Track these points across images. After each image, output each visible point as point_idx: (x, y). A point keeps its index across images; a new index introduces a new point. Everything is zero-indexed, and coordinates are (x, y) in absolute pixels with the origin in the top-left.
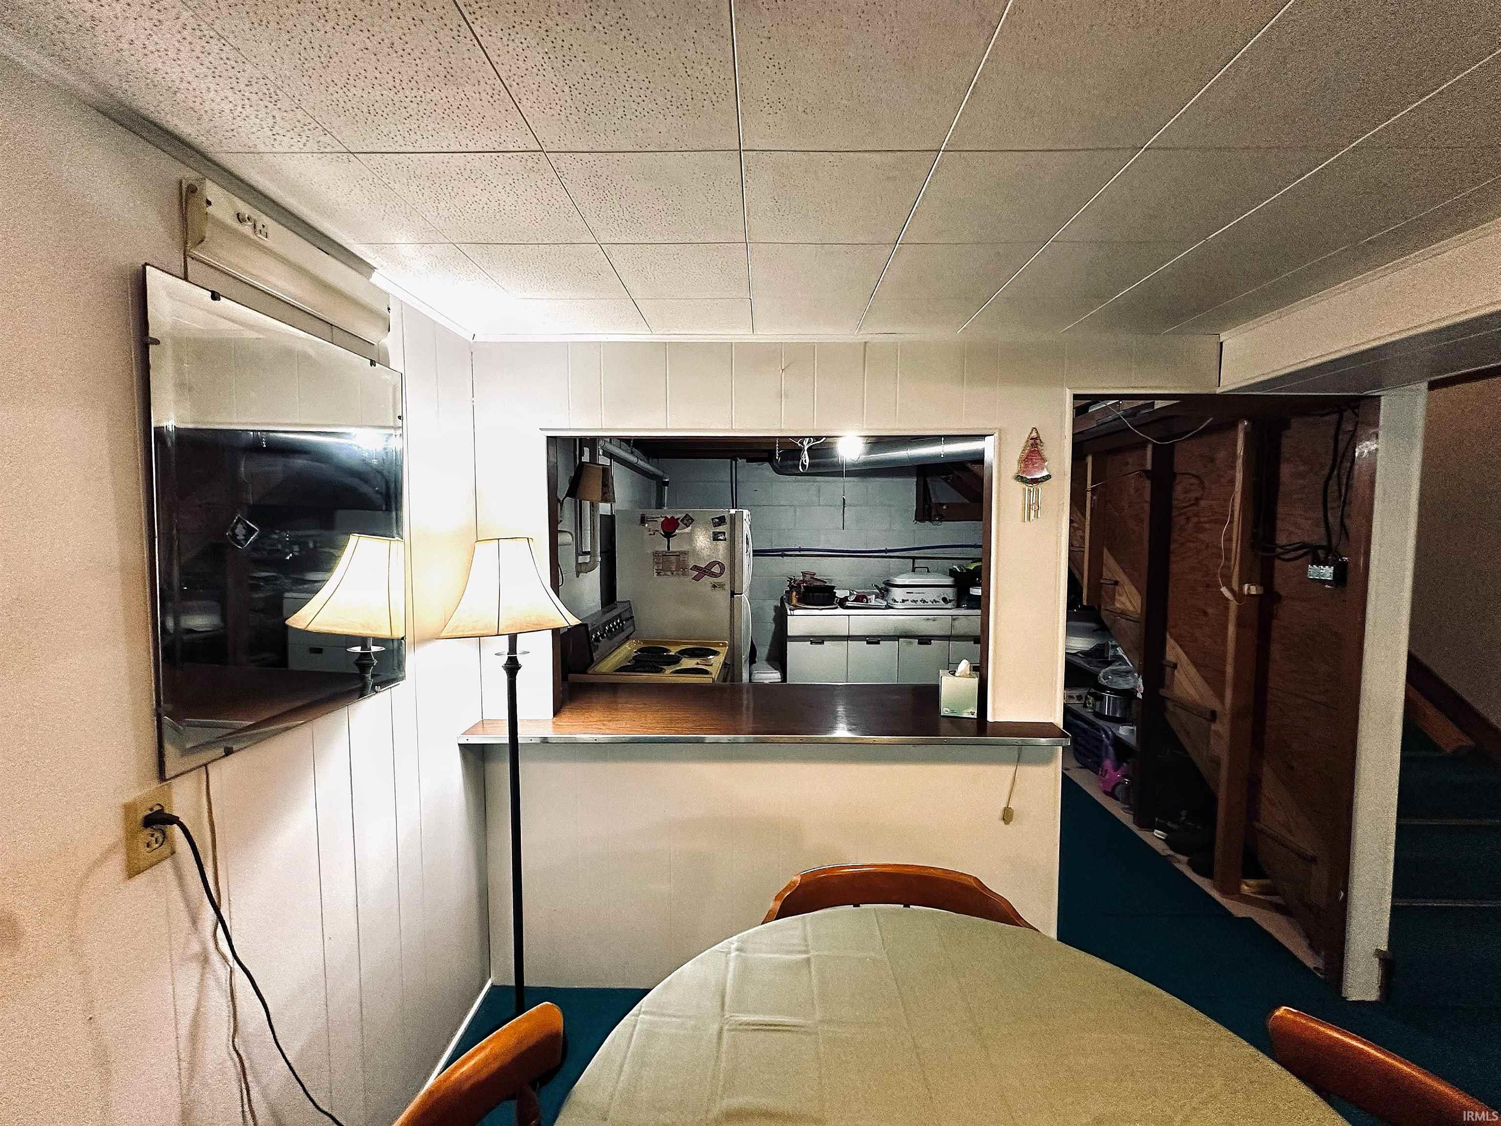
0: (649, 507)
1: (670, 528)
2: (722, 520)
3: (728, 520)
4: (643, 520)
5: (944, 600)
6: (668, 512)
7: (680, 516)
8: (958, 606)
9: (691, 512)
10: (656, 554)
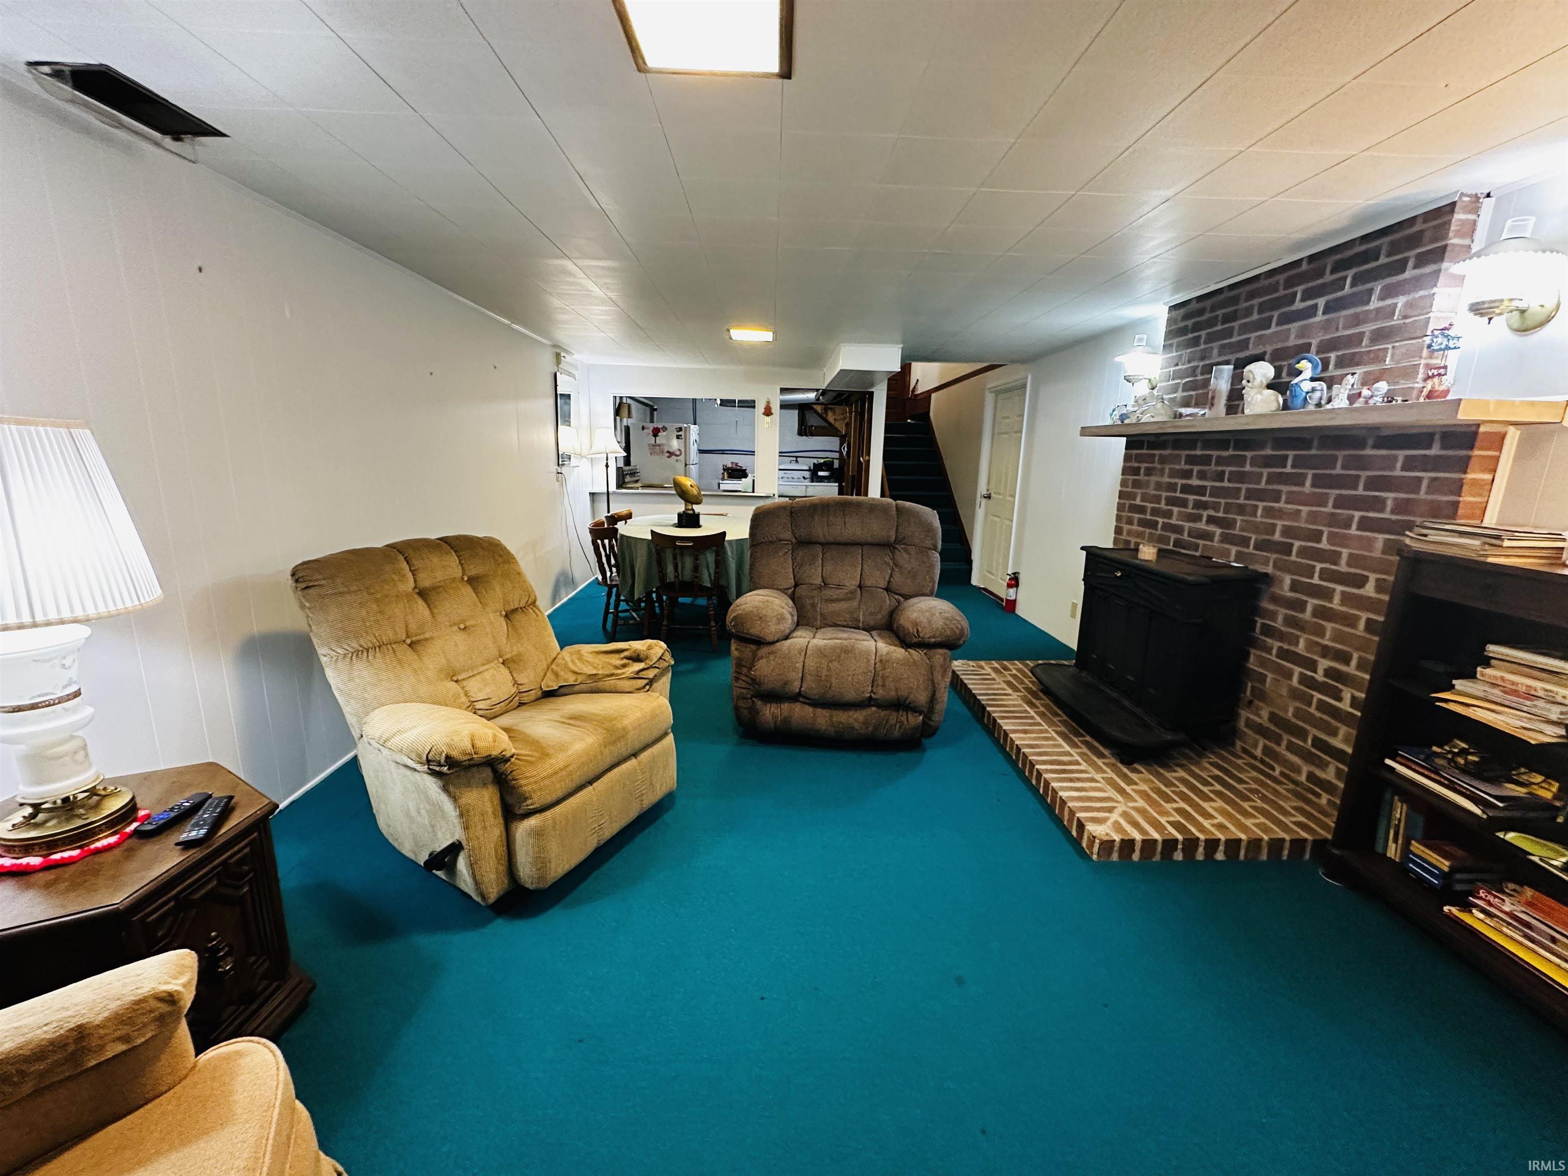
0: (646, 422)
1: (656, 432)
2: (680, 429)
3: (683, 429)
4: (643, 428)
5: (804, 478)
6: (655, 425)
7: (661, 426)
8: (812, 481)
9: (666, 425)
10: (649, 445)
